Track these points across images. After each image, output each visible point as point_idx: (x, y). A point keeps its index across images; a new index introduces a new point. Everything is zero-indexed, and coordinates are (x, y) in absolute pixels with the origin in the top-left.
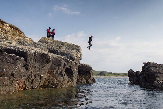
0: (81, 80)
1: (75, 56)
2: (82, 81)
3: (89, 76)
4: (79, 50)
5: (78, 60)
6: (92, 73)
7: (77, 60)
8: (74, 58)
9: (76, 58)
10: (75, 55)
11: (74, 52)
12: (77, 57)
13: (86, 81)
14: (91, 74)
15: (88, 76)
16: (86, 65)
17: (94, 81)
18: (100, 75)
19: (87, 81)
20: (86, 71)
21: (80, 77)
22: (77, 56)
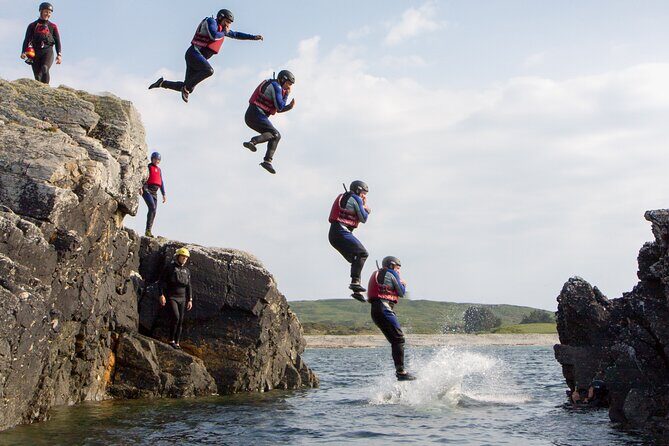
0: (170, 379)
1: (59, 183)
2: (180, 384)
3: (244, 344)
4: (120, 133)
5: (96, 215)
6: (271, 316)
7: (78, 215)
8: (52, 198)
9: (65, 197)
10: (60, 172)
11: (58, 147)
12: (78, 190)
13: (213, 385)
14: (264, 323)
15: (237, 342)
16: (221, 256)
17: (297, 378)
18: (468, 332)
19: (225, 380)
20: (226, 306)
21: (169, 356)
22: (83, 181)
